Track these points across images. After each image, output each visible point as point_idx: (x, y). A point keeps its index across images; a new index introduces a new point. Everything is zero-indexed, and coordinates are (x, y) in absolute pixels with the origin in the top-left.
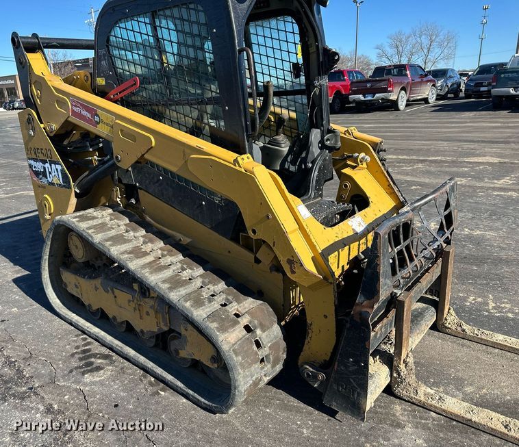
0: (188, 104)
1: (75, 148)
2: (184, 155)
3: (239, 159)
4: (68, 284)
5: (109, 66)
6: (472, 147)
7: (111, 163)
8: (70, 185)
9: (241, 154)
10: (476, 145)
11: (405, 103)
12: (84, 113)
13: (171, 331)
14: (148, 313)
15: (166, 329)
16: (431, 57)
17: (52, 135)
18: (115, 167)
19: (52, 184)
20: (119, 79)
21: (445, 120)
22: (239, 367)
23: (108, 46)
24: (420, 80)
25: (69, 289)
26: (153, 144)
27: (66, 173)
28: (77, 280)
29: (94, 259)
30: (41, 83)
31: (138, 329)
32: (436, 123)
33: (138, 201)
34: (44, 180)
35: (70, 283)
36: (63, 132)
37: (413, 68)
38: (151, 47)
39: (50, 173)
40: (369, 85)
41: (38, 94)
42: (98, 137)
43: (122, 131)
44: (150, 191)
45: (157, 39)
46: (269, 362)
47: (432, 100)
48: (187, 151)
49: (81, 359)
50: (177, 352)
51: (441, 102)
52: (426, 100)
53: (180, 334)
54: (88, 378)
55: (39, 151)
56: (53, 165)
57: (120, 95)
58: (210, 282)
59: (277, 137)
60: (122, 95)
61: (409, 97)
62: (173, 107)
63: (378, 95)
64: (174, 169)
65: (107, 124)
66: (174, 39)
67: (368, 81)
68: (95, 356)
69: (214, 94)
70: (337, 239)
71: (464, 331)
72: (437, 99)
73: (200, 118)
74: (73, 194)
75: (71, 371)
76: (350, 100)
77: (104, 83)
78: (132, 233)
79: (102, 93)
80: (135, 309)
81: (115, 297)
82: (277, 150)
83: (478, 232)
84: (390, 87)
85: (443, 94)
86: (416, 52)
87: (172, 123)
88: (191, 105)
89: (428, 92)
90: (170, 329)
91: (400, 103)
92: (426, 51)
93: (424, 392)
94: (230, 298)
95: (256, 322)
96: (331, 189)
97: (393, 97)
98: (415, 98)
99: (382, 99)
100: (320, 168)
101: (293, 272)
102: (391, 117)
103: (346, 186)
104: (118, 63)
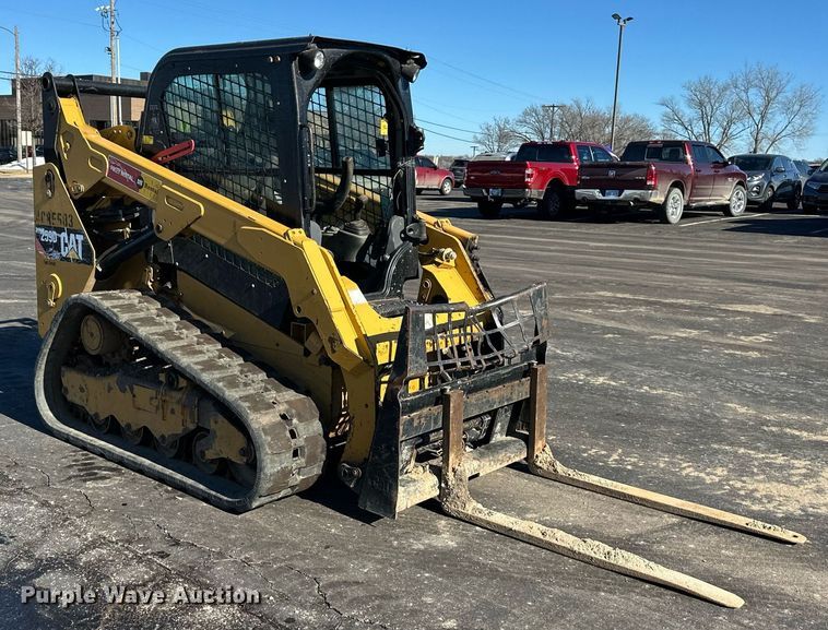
0: (245, 174)
1: (102, 217)
2: (235, 226)
3: (290, 232)
4: (69, 389)
5: (161, 123)
6: (750, 289)
7: (148, 234)
8: (92, 260)
9: (292, 228)
10: (759, 288)
11: (680, 211)
12: (125, 174)
13: (199, 429)
14: (173, 412)
15: (192, 427)
16: (769, 129)
17: (77, 197)
18: (154, 239)
19: (67, 259)
20: (170, 138)
21: (738, 246)
22: (267, 447)
23: (162, 103)
24: (712, 172)
25: (70, 397)
26: (202, 213)
27: (89, 246)
28: (84, 381)
29: (109, 355)
30: (73, 134)
31: (157, 435)
32: (719, 249)
33: (175, 286)
34: (56, 255)
35: (73, 387)
36: (91, 195)
37: (697, 149)
38: (211, 98)
39: (66, 245)
40: (612, 173)
41: (66, 147)
42: (137, 203)
43: (168, 197)
44: (191, 272)
45: (218, 91)
46: (303, 456)
47: (738, 209)
48: (239, 222)
49: (80, 470)
50: (203, 453)
51: (756, 215)
52: (725, 210)
53: (208, 431)
54: (90, 484)
55: (55, 216)
56: (72, 235)
57: (170, 158)
58: (248, 371)
59: (355, 223)
60: (173, 157)
61: (690, 201)
62: (230, 177)
63: (627, 192)
64: (222, 242)
65: (152, 189)
66: (244, 94)
67: (612, 166)
68: (100, 468)
69: (274, 166)
70: (392, 330)
71: (555, 471)
72: (747, 210)
73: (258, 191)
74: (94, 272)
75: (70, 478)
76: (577, 197)
77: (151, 142)
78: (164, 318)
79: (148, 153)
80: (157, 408)
81: (134, 396)
82: (352, 237)
83: (660, 391)
84: (651, 179)
85: (762, 200)
86: (739, 118)
87: (227, 193)
88: (249, 175)
89: (729, 194)
90: (198, 427)
91: (670, 211)
92: (757, 118)
93: (473, 508)
94: (269, 387)
95: (294, 411)
96: (411, 290)
97: (657, 198)
98: (703, 203)
99: (636, 200)
100: (399, 262)
101: (334, 351)
102: (647, 234)
103: (426, 284)
104: (172, 122)
